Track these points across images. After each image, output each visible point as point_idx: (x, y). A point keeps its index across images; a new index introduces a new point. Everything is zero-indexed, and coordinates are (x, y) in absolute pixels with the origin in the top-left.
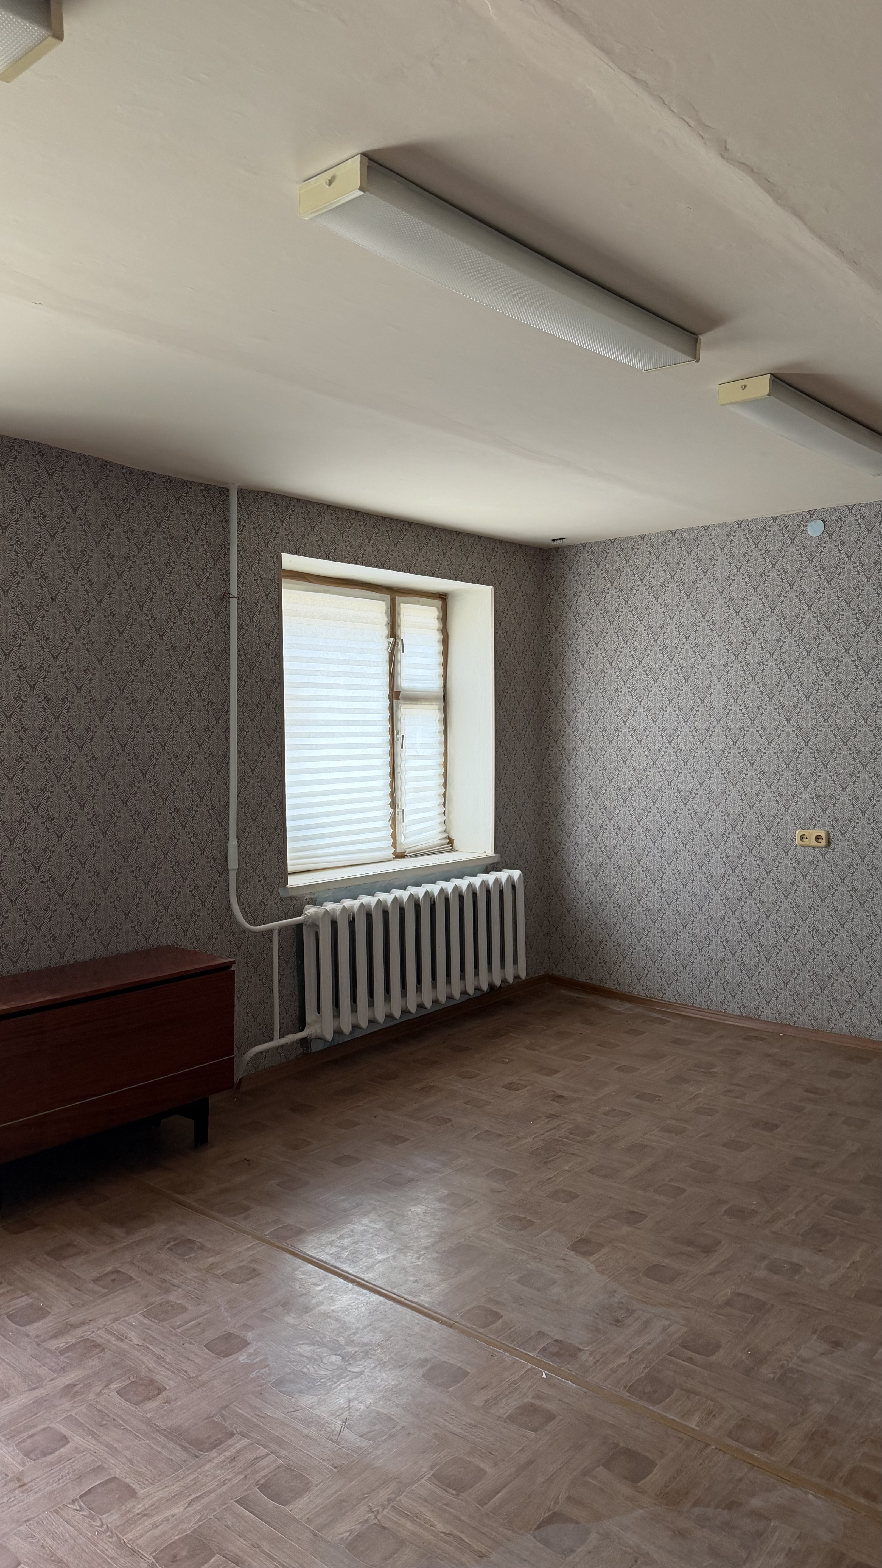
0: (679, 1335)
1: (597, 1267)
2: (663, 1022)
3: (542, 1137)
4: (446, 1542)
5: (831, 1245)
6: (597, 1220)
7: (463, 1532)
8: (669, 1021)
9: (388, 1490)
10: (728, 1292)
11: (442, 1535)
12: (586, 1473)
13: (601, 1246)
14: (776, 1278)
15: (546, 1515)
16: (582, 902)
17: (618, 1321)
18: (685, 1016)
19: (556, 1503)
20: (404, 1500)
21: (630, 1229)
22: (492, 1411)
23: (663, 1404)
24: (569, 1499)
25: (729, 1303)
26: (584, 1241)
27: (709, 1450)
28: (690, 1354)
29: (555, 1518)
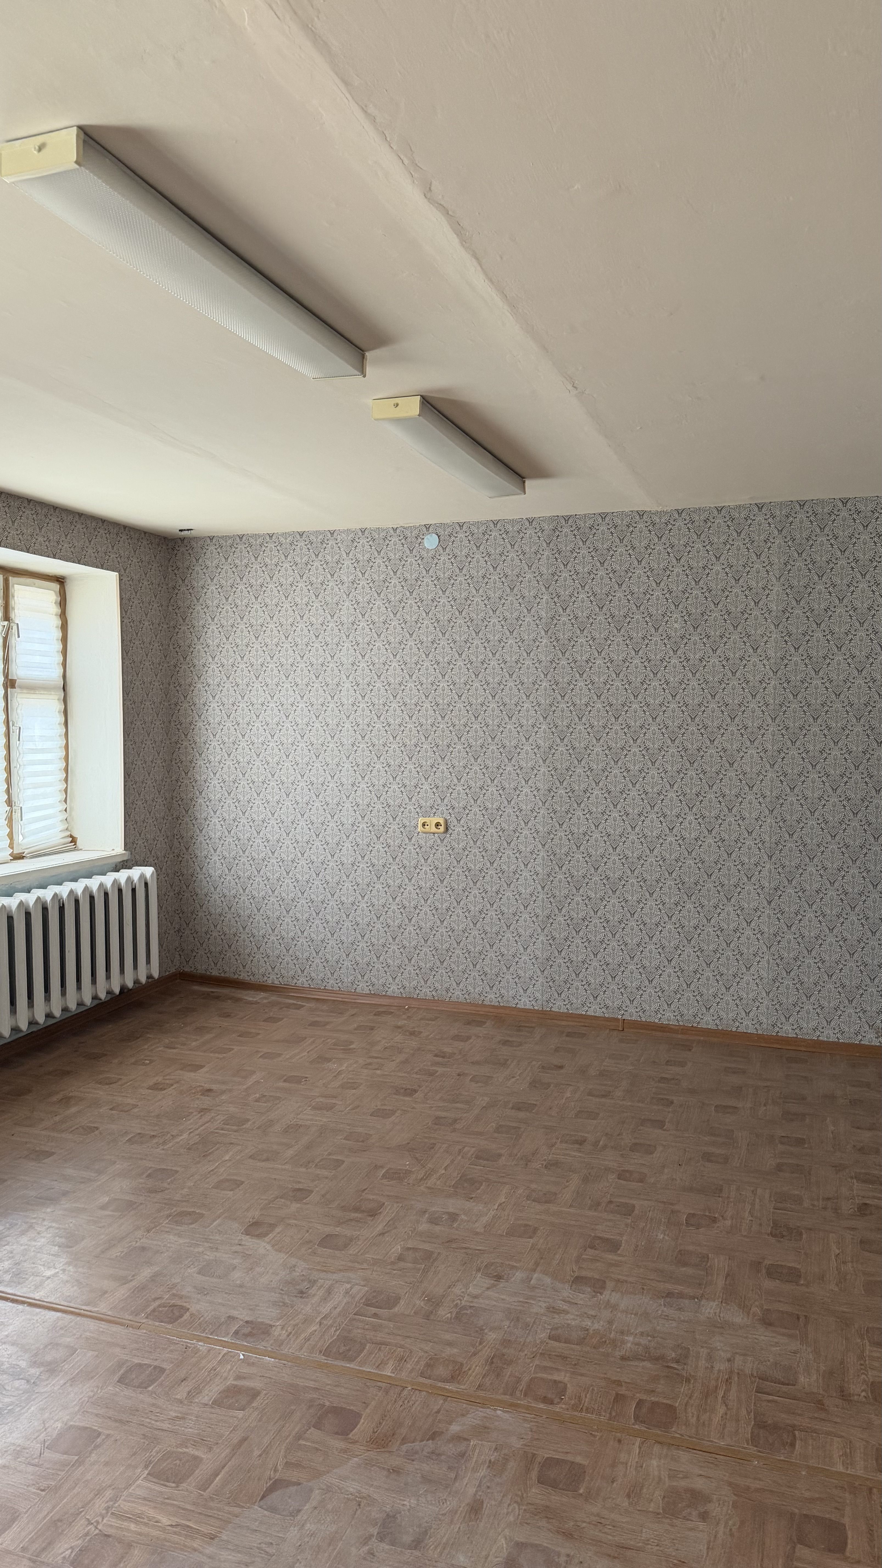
0: (360, 1295)
1: (273, 1246)
2: (299, 1007)
3: (197, 1132)
4: (175, 1533)
5: (479, 1191)
6: (267, 1201)
7: (190, 1520)
8: (303, 1006)
9: (103, 1499)
10: (398, 1248)
11: (169, 1528)
12: (299, 1437)
13: (273, 1226)
14: (437, 1229)
15: (268, 1485)
16: (216, 896)
17: (302, 1292)
18: (318, 999)
19: (276, 1471)
20: (124, 1505)
21: (298, 1205)
22: (197, 1400)
23: (359, 1359)
24: (288, 1464)
25: (400, 1258)
26: (256, 1224)
27: (405, 1392)
28: (374, 1310)
29: (276, 1485)
